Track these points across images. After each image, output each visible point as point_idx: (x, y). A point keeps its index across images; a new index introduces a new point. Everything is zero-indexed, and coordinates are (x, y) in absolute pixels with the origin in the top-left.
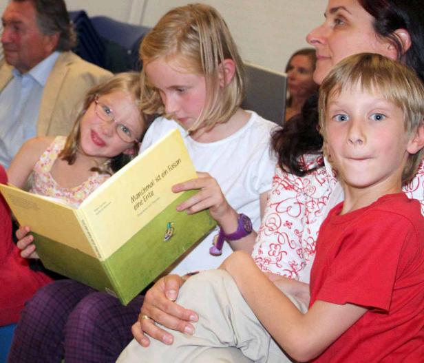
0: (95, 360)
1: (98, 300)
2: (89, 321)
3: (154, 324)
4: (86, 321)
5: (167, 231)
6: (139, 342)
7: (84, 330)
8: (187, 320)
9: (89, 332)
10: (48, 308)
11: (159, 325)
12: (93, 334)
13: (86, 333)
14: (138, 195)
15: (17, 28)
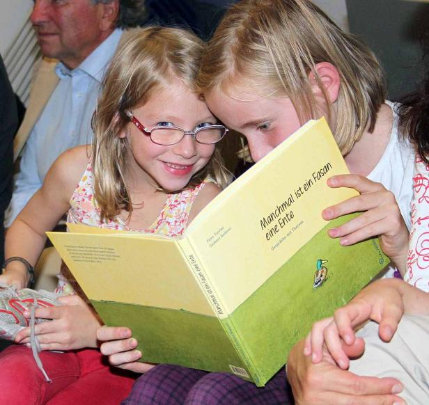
5: (317, 273)
14: (271, 218)
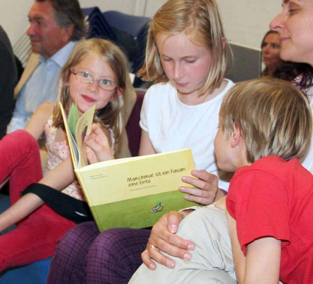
0: (111, 282)
1: (111, 234)
2: (105, 251)
3: (160, 252)
4: (103, 252)
6: (148, 266)
7: (101, 259)
8: (186, 249)
9: (105, 260)
10: (76, 245)
11: (163, 253)
12: (109, 262)
13: (103, 261)
14: (135, 179)
15: (39, 23)
